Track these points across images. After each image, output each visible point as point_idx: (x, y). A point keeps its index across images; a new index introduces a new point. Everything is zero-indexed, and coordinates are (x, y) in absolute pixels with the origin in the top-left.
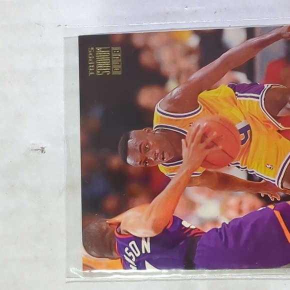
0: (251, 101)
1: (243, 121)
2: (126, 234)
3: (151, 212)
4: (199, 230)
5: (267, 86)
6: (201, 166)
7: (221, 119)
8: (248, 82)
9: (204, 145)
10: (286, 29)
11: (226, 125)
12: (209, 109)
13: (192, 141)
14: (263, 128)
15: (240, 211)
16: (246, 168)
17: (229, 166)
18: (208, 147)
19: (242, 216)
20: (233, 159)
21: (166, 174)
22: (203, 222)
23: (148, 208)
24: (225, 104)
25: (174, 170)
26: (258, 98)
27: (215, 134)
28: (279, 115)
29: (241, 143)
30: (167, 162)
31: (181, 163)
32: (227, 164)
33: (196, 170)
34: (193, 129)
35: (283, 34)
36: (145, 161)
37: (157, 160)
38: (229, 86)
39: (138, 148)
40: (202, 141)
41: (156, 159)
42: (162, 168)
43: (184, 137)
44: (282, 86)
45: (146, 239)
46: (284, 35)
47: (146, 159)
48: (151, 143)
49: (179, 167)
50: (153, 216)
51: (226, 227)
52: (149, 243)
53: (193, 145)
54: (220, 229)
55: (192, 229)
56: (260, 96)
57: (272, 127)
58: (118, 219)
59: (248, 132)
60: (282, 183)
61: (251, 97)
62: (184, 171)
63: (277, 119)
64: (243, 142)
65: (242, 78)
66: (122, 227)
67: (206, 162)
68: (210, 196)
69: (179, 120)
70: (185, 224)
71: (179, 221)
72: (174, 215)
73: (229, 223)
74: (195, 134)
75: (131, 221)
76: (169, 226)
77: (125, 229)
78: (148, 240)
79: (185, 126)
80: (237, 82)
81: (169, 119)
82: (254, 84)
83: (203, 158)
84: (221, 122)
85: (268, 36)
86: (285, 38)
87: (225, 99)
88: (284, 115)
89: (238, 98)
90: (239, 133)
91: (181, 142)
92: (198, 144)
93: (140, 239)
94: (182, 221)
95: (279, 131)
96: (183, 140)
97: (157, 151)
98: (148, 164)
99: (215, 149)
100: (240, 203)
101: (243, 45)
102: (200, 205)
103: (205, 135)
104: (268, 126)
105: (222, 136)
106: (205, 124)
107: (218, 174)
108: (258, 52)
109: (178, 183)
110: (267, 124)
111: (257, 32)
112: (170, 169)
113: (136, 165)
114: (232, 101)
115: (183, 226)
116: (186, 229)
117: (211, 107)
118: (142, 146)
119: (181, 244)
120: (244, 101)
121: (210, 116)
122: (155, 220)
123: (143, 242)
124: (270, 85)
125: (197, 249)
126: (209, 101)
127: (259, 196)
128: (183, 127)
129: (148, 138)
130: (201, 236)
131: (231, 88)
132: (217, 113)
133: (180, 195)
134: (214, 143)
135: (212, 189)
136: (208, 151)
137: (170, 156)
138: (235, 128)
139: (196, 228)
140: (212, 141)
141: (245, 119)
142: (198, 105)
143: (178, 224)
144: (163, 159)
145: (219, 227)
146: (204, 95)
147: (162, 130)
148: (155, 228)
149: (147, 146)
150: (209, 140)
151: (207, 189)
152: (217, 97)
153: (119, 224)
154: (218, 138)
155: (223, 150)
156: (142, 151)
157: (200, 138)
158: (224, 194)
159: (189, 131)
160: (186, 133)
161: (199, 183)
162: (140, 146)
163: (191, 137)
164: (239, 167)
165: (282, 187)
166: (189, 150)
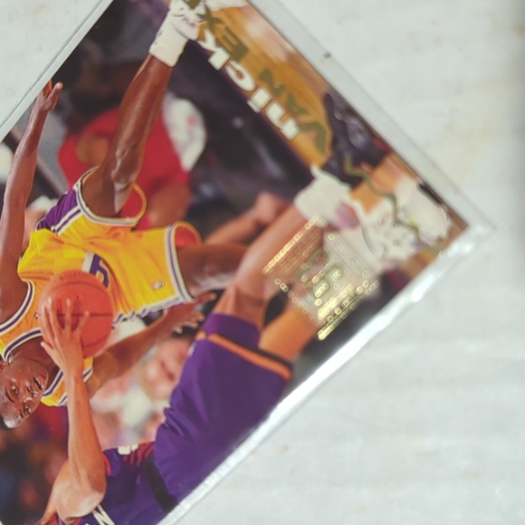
0: (76, 222)
1: (86, 256)
2: (71, 522)
3: (76, 469)
4: (144, 445)
5: (77, 187)
6: (85, 357)
7: (61, 278)
8: (54, 203)
9: (68, 328)
10: (42, 98)
11: (72, 279)
12: (40, 278)
13: (53, 336)
14: (113, 243)
15: (170, 376)
16: (134, 313)
17: (113, 328)
18: (74, 327)
19: (177, 381)
20: (110, 315)
21: (56, 405)
22: (141, 430)
23: (69, 467)
24: (51, 255)
25: (62, 390)
26: (79, 211)
27: (68, 302)
28: (118, 207)
29: (103, 286)
30: (47, 388)
31: (62, 374)
32: (109, 328)
33: (83, 369)
34: (42, 318)
35: (44, 106)
36: (24, 408)
37: (35, 396)
38: (38, 228)
39: (6, 399)
40: (62, 325)
41: (32, 395)
42: (48, 401)
43: (41, 339)
44: (92, 170)
45: (97, 509)
46: (47, 107)
47: (24, 404)
48: (14, 380)
49: (63, 382)
50: (83, 473)
51: (171, 413)
52: (104, 513)
53: (56, 340)
54: (167, 422)
55: (136, 451)
56: (79, 207)
57: (122, 232)
58: (50, 510)
59: (101, 264)
60: (189, 293)
61: (71, 217)
62: (73, 382)
63: (119, 215)
64: (106, 282)
65: (44, 204)
66: (62, 517)
67: (86, 348)
68: (123, 389)
69: (21, 323)
70: (124, 450)
71: (114, 454)
72: (103, 449)
73: (171, 404)
74: (49, 324)
75: (65, 501)
76: (109, 469)
77: (66, 516)
78: (100, 508)
79: (32, 323)
80: (43, 214)
81: (10, 332)
82: (62, 199)
83: (80, 346)
84: (65, 281)
85: (31, 127)
86: (50, 108)
87: (47, 249)
88: (123, 203)
89: (59, 233)
90: (92, 276)
91: (43, 349)
92: (61, 333)
93: (91, 515)
94: (116, 450)
95: (133, 229)
96: (43, 344)
97: (27, 384)
98: (30, 410)
99: (82, 322)
100: (163, 365)
101: (15, 165)
102: (120, 409)
103: (60, 315)
104: (116, 236)
105: (78, 297)
106: (50, 300)
107: (111, 350)
108: (36, 158)
109: (77, 403)
110: (113, 233)
111: (17, 134)
112: (56, 394)
113: (19, 422)
114: (56, 244)
115: (123, 456)
116: (129, 456)
117: (41, 272)
118: (9, 392)
119: (138, 482)
120: (68, 230)
121: (48, 286)
122: (89, 477)
123: (97, 516)
124: (79, 182)
125: (161, 473)
126: (33, 268)
127: (175, 335)
128: (31, 327)
129: (7, 377)
130: (152, 452)
131: (43, 227)
132: (52, 274)
133: (91, 418)
134: (77, 315)
135: (117, 376)
136: (78, 332)
137: (44, 378)
138: (84, 274)
139: (140, 446)
140: (73, 315)
141: (85, 251)
142: (26, 285)
143: (117, 459)
144: (40, 387)
145: (163, 419)
146: (24, 265)
147: (14, 353)
148: (96, 487)
149: (14, 388)
150: (68, 316)
151: (113, 382)
152: (37, 254)
153: (56, 516)
154: (76, 304)
155: (92, 315)
156: (12, 398)
157: (57, 324)
158: (136, 371)
159: (40, 326)
160: (39, 332)
161: (98, 382)
162: (7, 394)
163: (47, 331)
164: (125, 320)
165: (192, 297)
166: (58, 351)
